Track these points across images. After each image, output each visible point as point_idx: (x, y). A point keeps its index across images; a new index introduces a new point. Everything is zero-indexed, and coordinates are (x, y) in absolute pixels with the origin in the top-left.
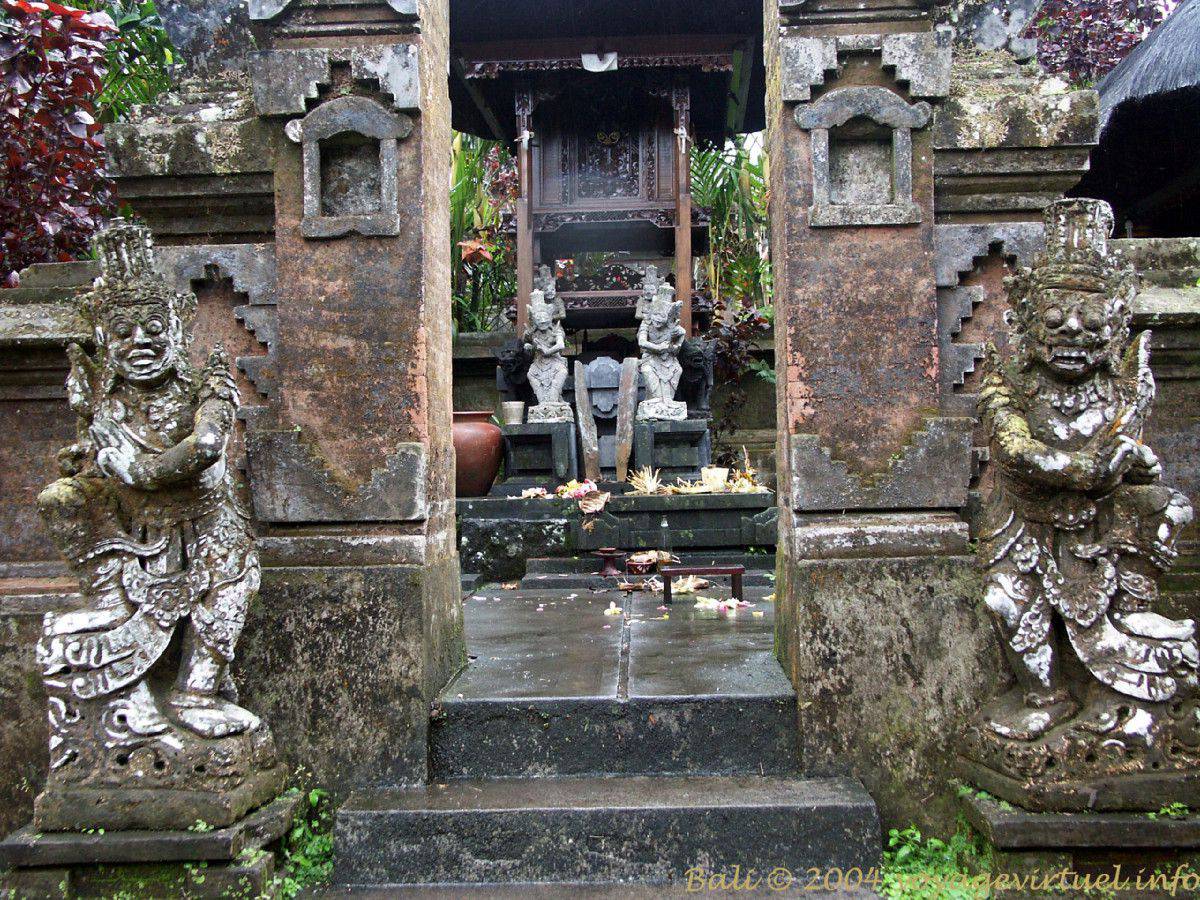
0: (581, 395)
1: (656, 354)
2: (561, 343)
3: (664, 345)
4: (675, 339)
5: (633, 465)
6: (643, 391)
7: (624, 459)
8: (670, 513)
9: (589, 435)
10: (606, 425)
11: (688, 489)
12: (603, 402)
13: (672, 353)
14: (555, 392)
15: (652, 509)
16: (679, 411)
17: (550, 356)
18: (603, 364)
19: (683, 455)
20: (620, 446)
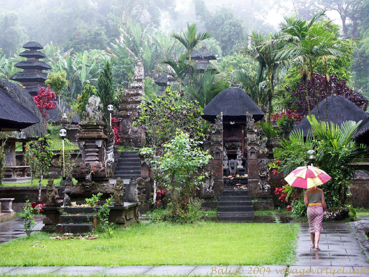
0: (229, 164)
1: (239, 160)
2: (227, 158)
3: (240, 159)
4: (242, 158)
5: (236, 174)
6: (237, 164)
7: (235, 173)
8: (241, 180)
9: (230, 170)
10: (233, 168)
11: (243, 177)
12: (232, 165)
13: (241, 160)
14: (226, 164)
15: (238, 179)
16: (242, 167)
17: (226, 160)
18: (232, 160)
19: (242, 173)
20: (235, 171)
